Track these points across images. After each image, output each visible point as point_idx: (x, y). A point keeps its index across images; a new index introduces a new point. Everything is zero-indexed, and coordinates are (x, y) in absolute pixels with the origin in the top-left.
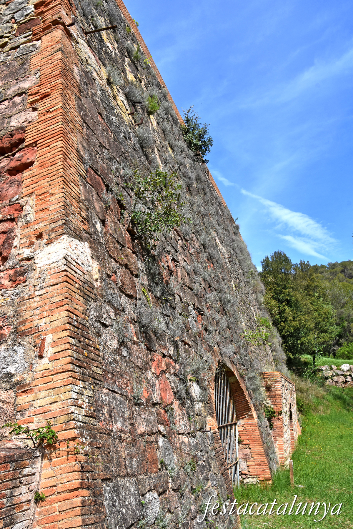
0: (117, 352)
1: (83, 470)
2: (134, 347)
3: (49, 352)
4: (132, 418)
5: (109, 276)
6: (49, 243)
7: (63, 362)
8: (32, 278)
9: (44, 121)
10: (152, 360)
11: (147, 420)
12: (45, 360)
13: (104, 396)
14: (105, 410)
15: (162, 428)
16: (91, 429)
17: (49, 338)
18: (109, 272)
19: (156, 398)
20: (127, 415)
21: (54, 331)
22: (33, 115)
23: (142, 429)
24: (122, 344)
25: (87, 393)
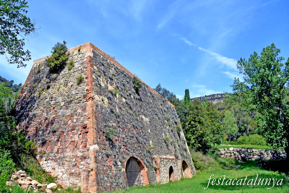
0: (101, 159)
1: (96, 172)
2: (104, 158)
3: (92, 160)
4: (103, 167)
5: (100, 148)
6: (91, 146)
7: (94, 161)
8: (90, 151)
9: (90, 124)
10: (108, 159)
11: (106, 168)
12: (92, 161)
13: (99, 165)
14: (99, 166)
15: (109, 169)
16: (97, 169)
17: (92, 159)
18: (100, 147)
19: (108, 165)
20: (102, 167)
21: (93, 158)
22: (88, 122)
23: (105, 169)
24: (102, 158)
25: (96, 164)
